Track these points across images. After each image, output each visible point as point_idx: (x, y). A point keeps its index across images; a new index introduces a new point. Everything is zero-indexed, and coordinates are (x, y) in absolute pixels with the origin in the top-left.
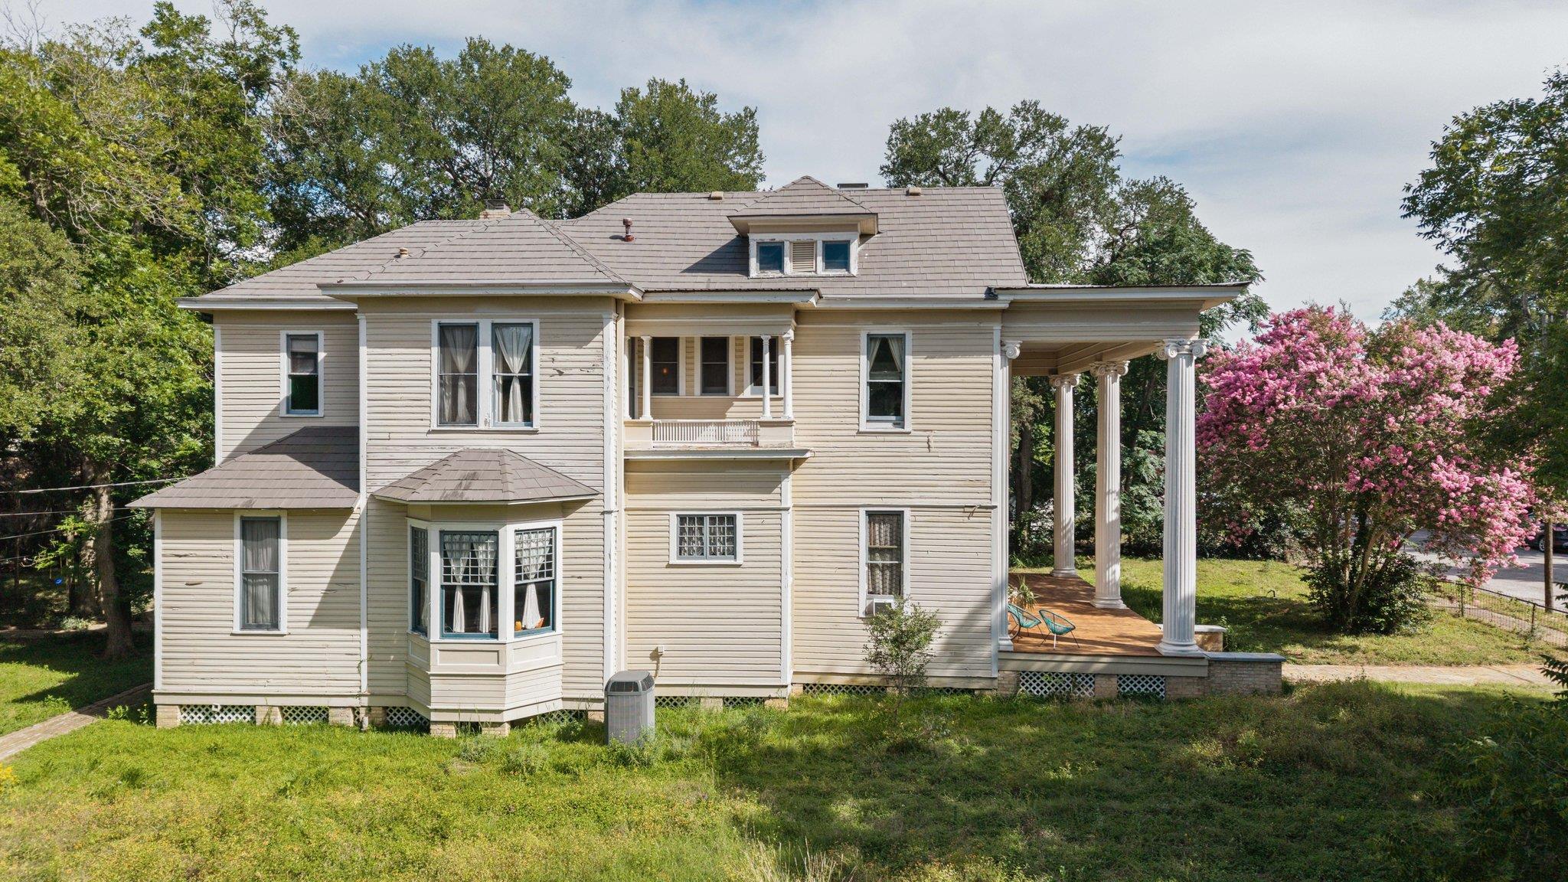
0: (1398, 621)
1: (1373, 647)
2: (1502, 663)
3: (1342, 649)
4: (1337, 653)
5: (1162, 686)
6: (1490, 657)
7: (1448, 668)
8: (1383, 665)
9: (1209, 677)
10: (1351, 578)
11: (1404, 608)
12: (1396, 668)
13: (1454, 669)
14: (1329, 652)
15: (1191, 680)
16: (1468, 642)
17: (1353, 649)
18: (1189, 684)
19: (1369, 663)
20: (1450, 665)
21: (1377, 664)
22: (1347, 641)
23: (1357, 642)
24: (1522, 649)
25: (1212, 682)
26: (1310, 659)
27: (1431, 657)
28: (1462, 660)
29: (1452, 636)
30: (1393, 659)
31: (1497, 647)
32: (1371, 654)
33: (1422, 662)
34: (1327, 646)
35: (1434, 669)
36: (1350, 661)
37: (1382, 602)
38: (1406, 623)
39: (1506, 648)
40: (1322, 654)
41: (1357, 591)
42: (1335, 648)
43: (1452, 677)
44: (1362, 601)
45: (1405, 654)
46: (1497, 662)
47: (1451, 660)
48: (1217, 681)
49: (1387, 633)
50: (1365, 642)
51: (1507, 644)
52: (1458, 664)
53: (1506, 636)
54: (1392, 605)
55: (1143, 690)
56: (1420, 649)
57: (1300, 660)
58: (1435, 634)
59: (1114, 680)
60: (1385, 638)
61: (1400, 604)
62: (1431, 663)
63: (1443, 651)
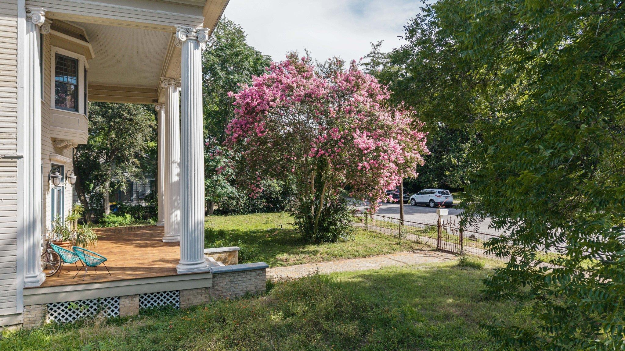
0: (338, 234)
1: (326, 250)
2: (390, 253)
3: (310, 253)
4: (307, 256)
5: (177, 299)
6: (384, 250)
7: (364, 259)
8: (331, 261)
9: (213, 286)
10: (315, 212)
11: (341, 226)
12: (337, 262)
13: (367, 259)
14: (302, 256)
15: (199, 291)
16: (372, 243)
17: (315, 252)
18: (198, 294)
19: (323, 261)
20: (365, 257)
21: (327, 261)
22: (312, 248)
23: (318, 249)
24: (397, 244)
25: (217, 290)
26: (291, 262)
27: (356, 253)
28: (371, 253)
29: (364, 240)
30: (336, 257)
31: (386, 244)
32: (325, 255)
33: (351, 256)
34: (302, 252)
35: (357, 260)
36: (313, 260)
37: (330, 224)
38: (342, 235)
39: (390, 244)
40: (298, 258)
41: (317, 218)
42: (304, 253)
43: (368, 265)
44: (320, 224)
45: (342, 253)
46: (388, 253)
47: (365, 254)
48: (220, 289)
49: (333, 241)
50: (322, 248)
51: (390, 242)
52: (369, 256)
53: (388, 238)
54: (335, 225)
55: (161, 303)
56: (349, 249)
57: (285, 263)
58: (357, 241)
59: (136, 299)
60: (332, 244)
61: (339, 224)
62: (355, 256)
63: (361, 249)
